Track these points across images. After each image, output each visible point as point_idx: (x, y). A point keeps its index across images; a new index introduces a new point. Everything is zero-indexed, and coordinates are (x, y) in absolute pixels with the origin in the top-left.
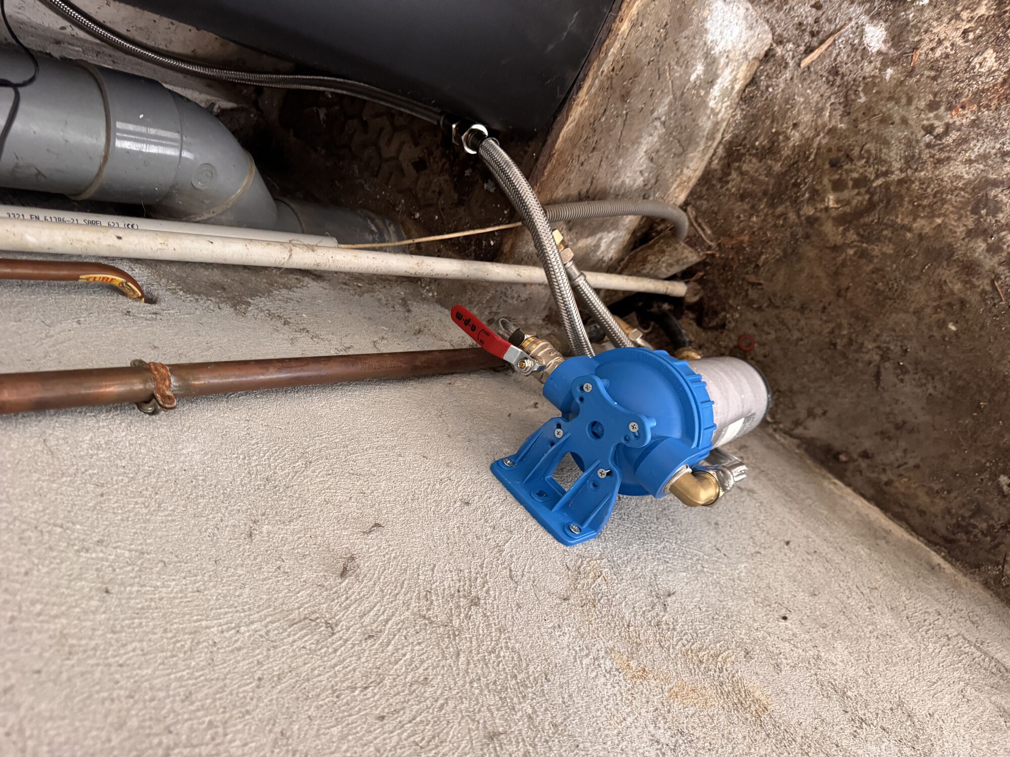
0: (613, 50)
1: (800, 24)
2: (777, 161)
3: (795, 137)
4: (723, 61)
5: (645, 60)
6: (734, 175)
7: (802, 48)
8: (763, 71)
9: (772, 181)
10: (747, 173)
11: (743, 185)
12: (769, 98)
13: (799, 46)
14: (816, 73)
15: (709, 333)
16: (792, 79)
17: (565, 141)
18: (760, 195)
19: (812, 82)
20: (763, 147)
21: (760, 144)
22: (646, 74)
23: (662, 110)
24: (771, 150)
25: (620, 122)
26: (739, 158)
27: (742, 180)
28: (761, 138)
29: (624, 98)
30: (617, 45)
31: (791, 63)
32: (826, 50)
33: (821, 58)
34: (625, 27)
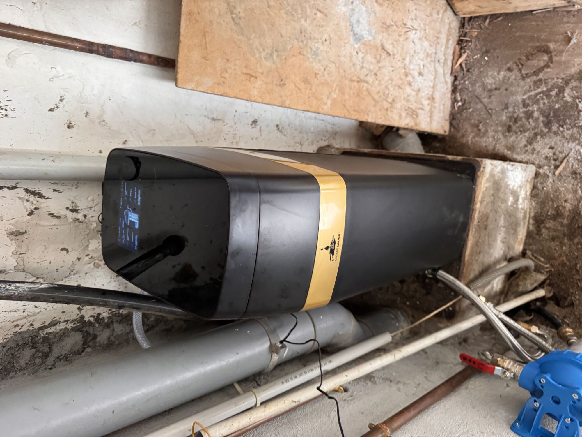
0: (476, 216)
1: (547, 157)
2: (564, 219)
3: (568, 206)
4: (519, 190)
5: (489, 211)
6: (543, 230)
7: (553, 167)
8: (537, 182)
9: (565, 229)
10: (550, 228)
11: (551, 234)
12: (546, 192)
13: (550, 166)
14: (565, 176)
15: (566, 309)
16: (554, 181)
17: (468, 256)
18: (562, 236)
19: (565, 180)
20: (553, 215)
21: (551, 213)
22: (491, 215)
23: (502, 222)
24: (558, 215)
25: (487, 237)
26: (543, 222)
27: (549, 232)
28: (550, 211)
29: (485, 228)
30: (477, 212)
31: (550, 175)
32: (565, 165)
33: (565, 169)
34: (478, 205)
